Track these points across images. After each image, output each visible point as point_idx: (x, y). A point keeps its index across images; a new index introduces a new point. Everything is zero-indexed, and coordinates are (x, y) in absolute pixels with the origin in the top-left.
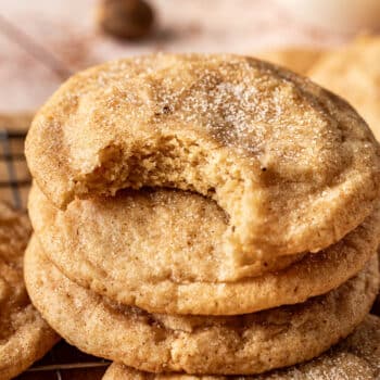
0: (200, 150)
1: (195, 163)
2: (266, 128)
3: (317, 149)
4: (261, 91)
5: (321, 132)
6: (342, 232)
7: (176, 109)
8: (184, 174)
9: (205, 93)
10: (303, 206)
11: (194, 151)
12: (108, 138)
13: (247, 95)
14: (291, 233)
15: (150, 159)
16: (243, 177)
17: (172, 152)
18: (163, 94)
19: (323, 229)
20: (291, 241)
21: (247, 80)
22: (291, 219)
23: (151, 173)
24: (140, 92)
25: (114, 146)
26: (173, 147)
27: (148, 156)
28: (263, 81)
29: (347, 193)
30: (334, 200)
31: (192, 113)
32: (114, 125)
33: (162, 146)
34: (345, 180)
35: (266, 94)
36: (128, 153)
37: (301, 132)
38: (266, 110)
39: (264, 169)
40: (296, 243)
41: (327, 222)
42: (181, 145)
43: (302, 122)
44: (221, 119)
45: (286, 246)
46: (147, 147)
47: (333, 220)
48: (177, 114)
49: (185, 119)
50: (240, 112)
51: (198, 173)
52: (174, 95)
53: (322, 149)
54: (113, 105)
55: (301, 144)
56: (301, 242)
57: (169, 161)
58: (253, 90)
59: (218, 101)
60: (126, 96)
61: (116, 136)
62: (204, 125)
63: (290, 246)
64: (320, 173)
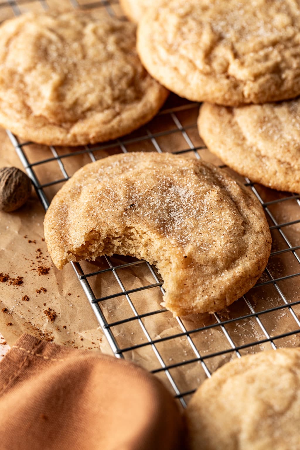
0: (149, 238)
1: (146, 245)
2: (194, 224)
3: (223, 243)
4: (197, 194)
5: (229, 228)
6: (231, 301)
7: (139, 206)
8: (139, 250)
9: (160, 194)
10: (207, 283)
11: (145, 238)
12: (92, 225)
13: (187, 196)
14: (196, 302)
15: (118, 240)
16: (172, 261)
17: (132, 237)
18: (133, 193)
19: (218, 299)
20: (196, 307)
21: (189, 185)
22: (198, 292)
23: (119, 248)
24: (119, 190)
25: (95, 231)
26: (133, 234)
27: (117, 238)
28: (200, 186)
29: (238, 275)
30: (228, 280)
31: (149, 209)
32: (97, 216)
33: (126, 232)
34: (238, 265)
35: (199, 196)
36: (104, 236)
37: (216, 228)
38: (197, 209)
39: (186, 257)
40: (199, 308)
41: (221, 295)
42: (138, 233)
43: (218, 220)
44: (167, 215)
45: (193, 309)
46: (116, 233)
47: (225, 293)
48: (139, 210)
49: (143, 214)
50: (180, 209)
51: (147, 251)
52: (140, 194)
53: (227, 243)
54: (100, 200)
55: (214, 238)
56: (202, 308)
57: (130, 242)
58: (192, 193)
59: (167, 200)
60: (109, 193)
61: (97, 225)
62: (154, 220)
63: (195, 310)
64: (222, 261)
